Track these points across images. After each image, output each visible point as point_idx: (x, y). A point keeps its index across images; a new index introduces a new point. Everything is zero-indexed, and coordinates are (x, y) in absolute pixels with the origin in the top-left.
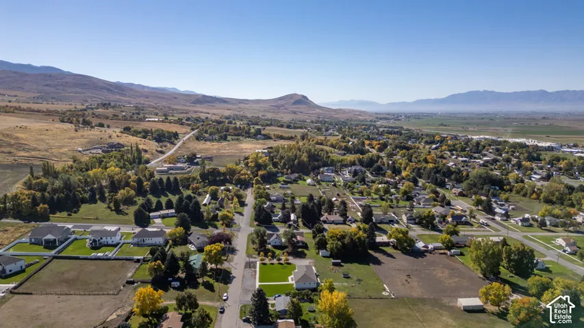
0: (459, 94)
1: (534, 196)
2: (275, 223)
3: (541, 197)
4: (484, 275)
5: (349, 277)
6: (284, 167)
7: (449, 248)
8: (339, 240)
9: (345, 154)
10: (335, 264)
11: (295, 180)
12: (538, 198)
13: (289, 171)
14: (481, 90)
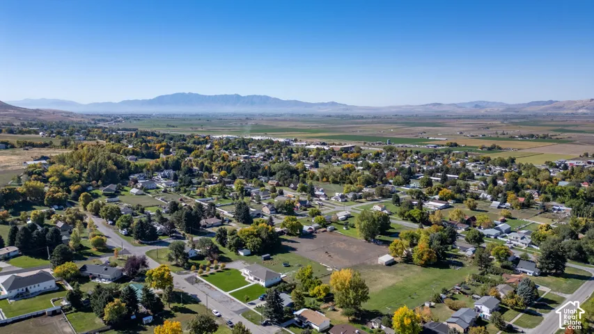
0: (167, 96)
1: (325, 179)
2: (160, 237)
3: (330, 180)
4: (366, 239)
5: (289, 266)
6: (88, 179)
7: (325, 226)
8: (256, 236)
9: (136, 160)
10: (266, 259)
11: (116, 192)
12: (328, 181)
13: (100, 183)
14: (187, 92)
